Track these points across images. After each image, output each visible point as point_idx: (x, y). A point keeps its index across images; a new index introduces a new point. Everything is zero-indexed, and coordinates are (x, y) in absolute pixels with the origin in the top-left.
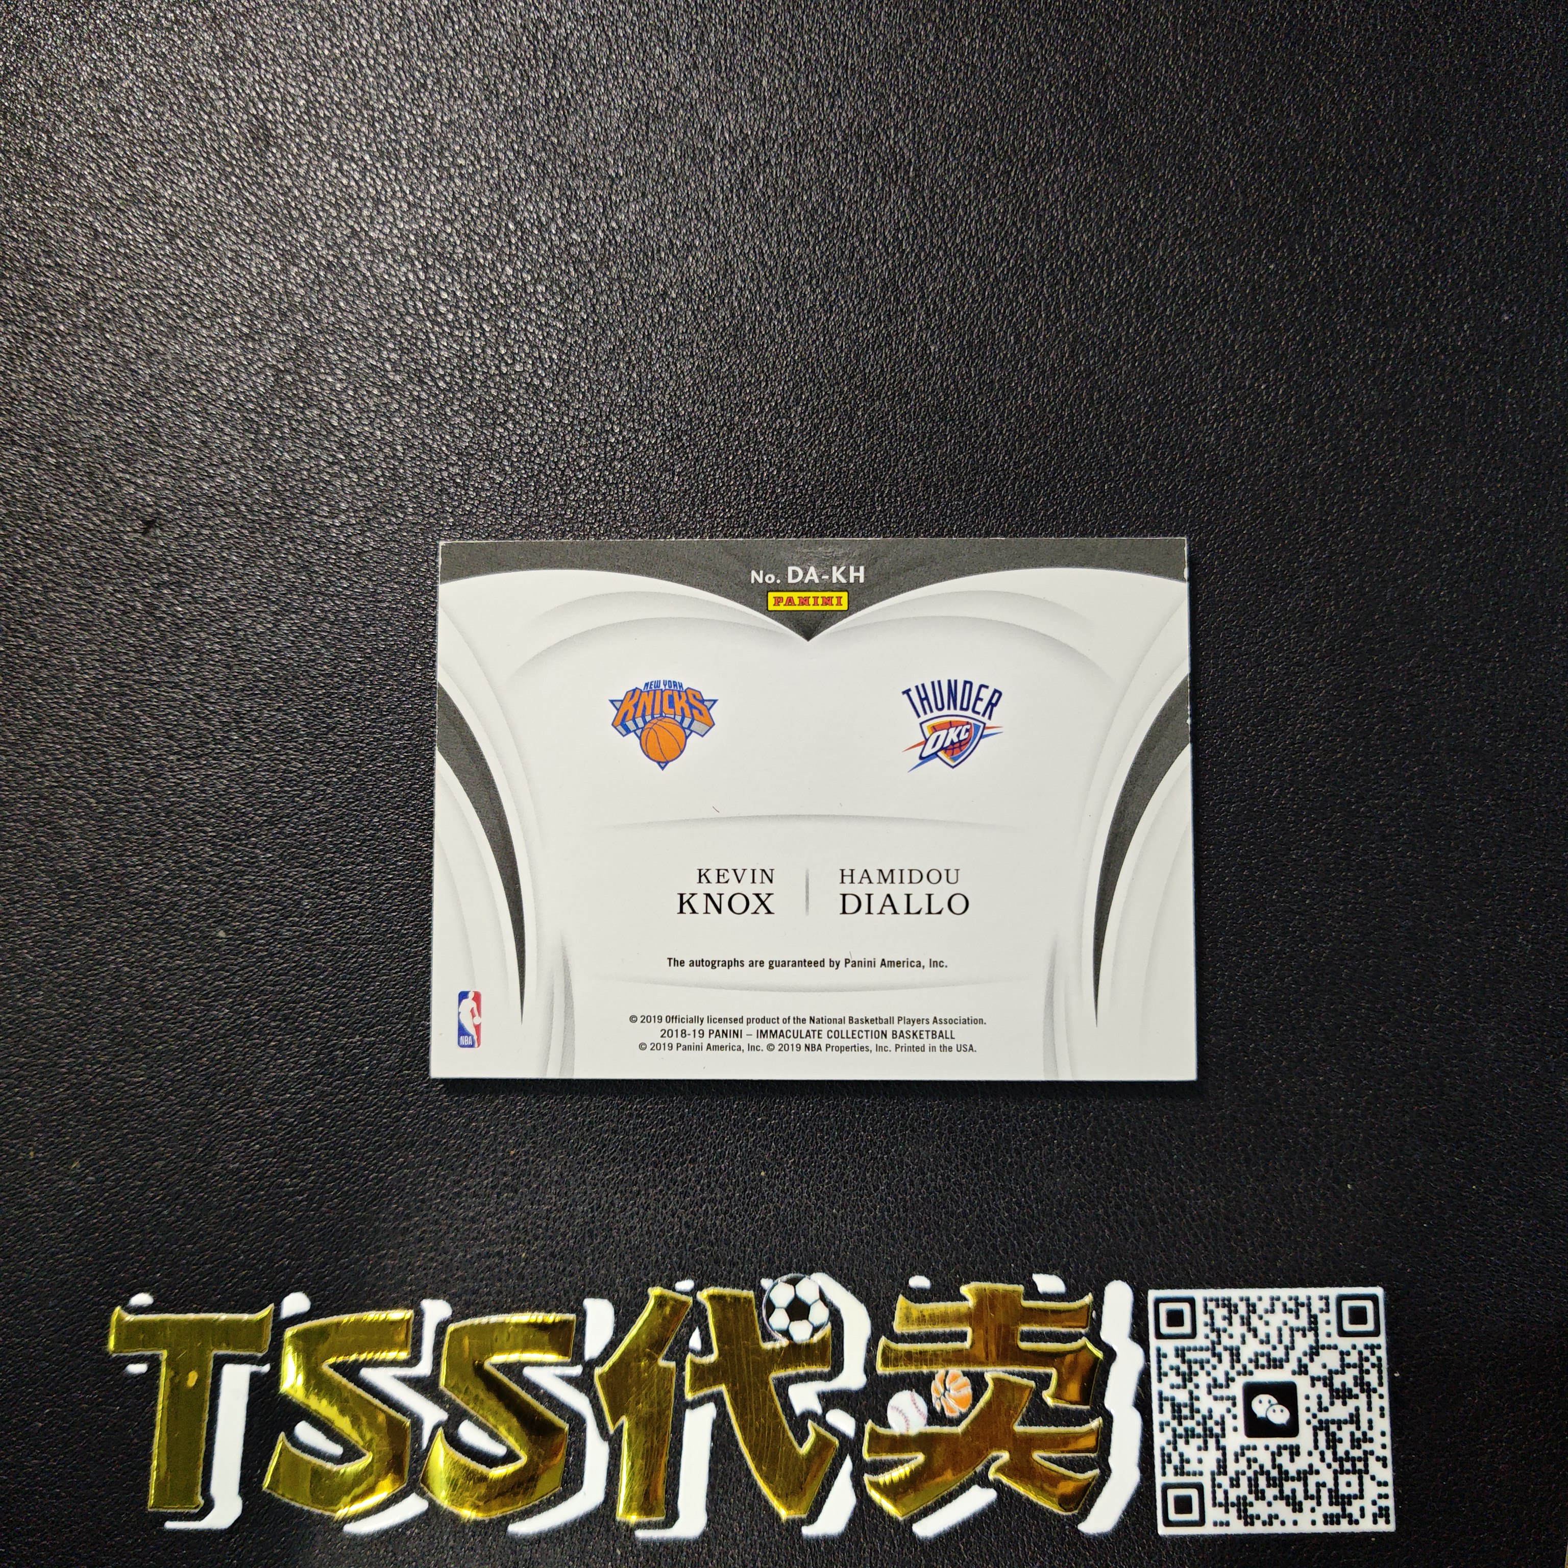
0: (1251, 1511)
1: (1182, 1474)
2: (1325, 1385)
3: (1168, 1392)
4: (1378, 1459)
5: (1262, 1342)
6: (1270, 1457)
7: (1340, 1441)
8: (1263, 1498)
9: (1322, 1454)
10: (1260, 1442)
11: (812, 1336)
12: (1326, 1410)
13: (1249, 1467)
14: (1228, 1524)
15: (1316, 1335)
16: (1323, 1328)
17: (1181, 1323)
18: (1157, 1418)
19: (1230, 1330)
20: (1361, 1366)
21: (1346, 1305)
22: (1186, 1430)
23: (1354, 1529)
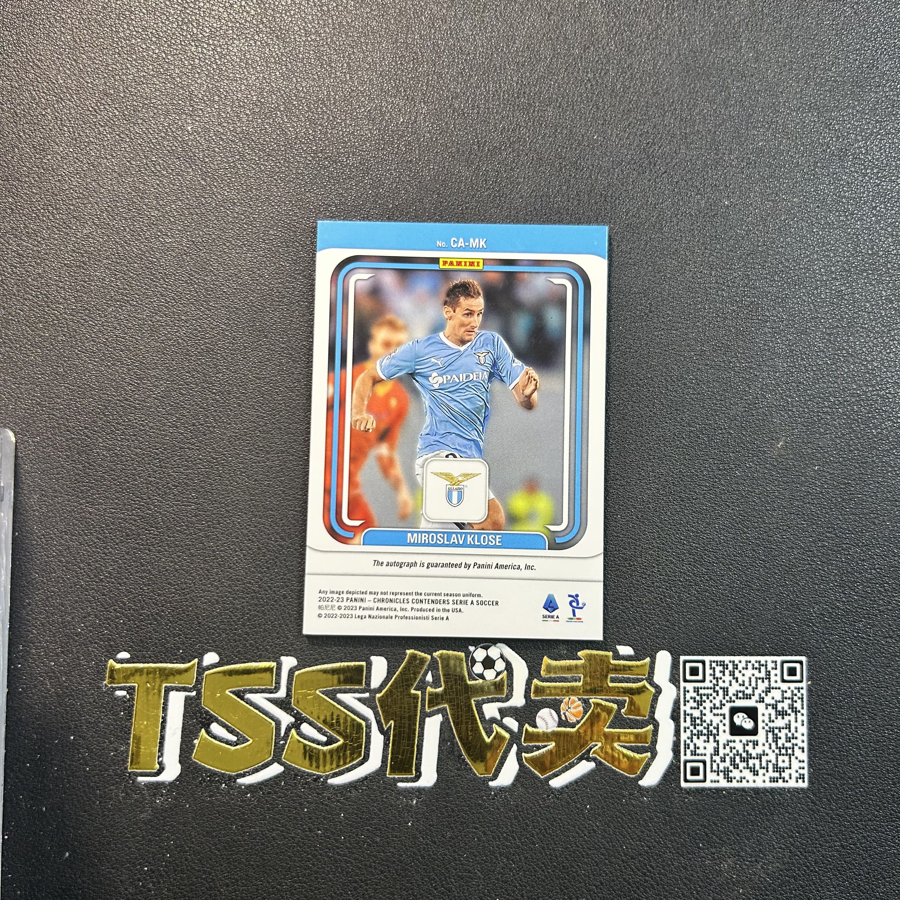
0: (731, 775)
1: (695, 755)
2: (773, 708)
3: (689, 711)
4: (800, 748)
5: (740, 685)
6: (742, 746)
7: (780, 738)
8: (738, 768)
9: (770, 745)
10: (737, 738)
11: (496, 677)
12: (773, 721)
13: (731, 751)
14: (718, 782)
15: (770, 681)
16: (773, 678)
17: (698, 675)
18: (683, 725)
19: (723, 678)
20: (793, 698)
21: (786, 665)
22: (698, 731)
23: (786, 785)
